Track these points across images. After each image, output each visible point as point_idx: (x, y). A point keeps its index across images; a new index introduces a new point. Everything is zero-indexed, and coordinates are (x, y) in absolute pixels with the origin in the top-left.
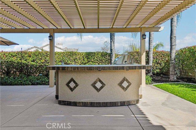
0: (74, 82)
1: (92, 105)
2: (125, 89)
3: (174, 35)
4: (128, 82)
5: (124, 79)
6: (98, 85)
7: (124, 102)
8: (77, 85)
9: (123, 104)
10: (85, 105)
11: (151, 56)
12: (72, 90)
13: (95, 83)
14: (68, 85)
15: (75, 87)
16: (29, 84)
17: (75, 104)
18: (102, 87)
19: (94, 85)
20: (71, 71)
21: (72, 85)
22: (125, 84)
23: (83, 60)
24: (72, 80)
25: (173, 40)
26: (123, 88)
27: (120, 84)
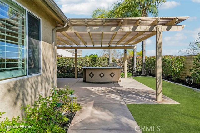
0: (92, 74)
1: (100, 83)
2: (112, 77)
3: (144, 50)
4: (114, 74)
5: (112, 73)
6: (102, 75)
7: (112, 82)
8: (93, 75)
9: (111, 83)
10: (97, 83)
11: (135, 60)
12: (91, 77)
13: (101, 74)
14: (90, 75)
15: (93, 76)
16: (62, 77)
17: (93, 83)
18: (103, 76)
19: (100, 75)
20: (91, 70)
21: (91, 75)
22: (112, 75)
23: (91, 63)
24: (91, 73)
25: (143, 52)
26: (112, 76)
27: (110, 75)
